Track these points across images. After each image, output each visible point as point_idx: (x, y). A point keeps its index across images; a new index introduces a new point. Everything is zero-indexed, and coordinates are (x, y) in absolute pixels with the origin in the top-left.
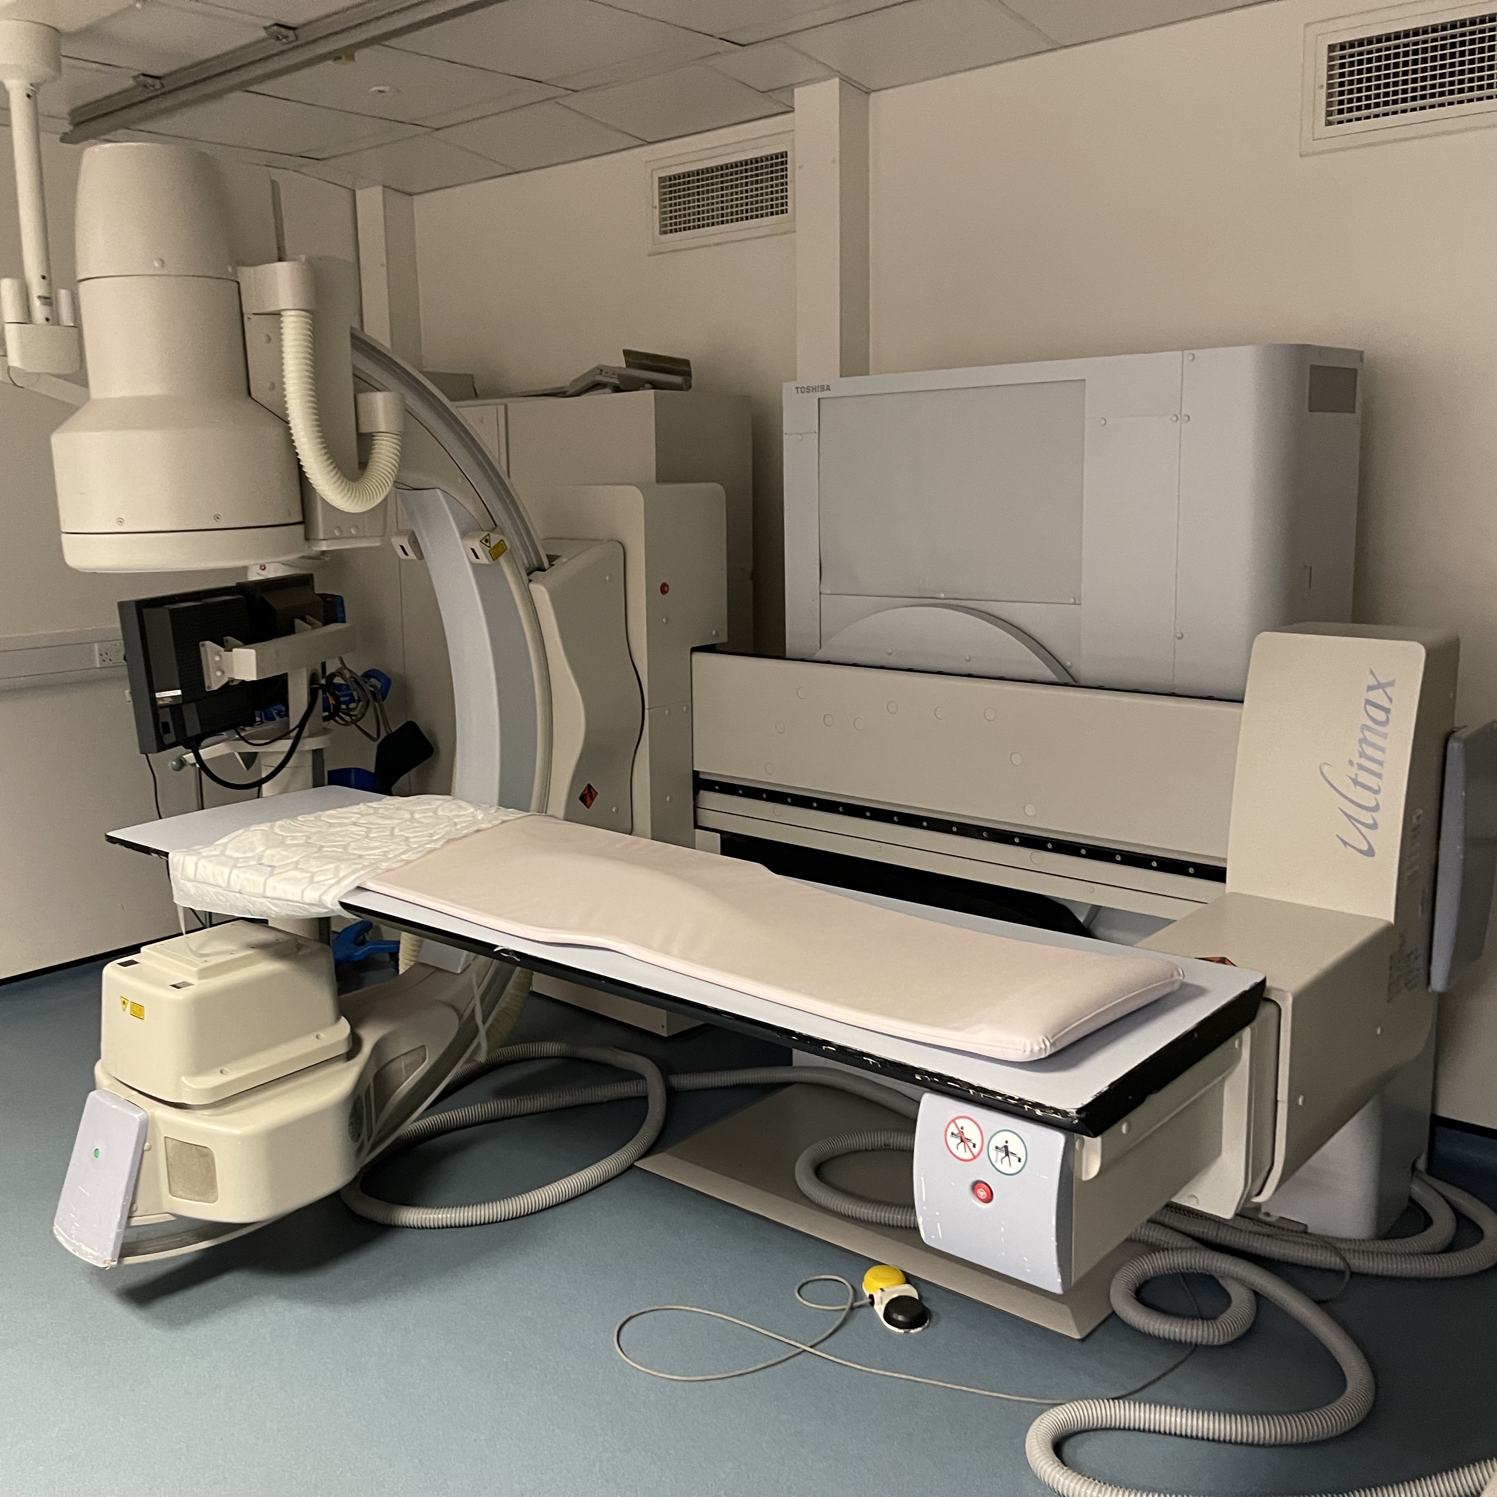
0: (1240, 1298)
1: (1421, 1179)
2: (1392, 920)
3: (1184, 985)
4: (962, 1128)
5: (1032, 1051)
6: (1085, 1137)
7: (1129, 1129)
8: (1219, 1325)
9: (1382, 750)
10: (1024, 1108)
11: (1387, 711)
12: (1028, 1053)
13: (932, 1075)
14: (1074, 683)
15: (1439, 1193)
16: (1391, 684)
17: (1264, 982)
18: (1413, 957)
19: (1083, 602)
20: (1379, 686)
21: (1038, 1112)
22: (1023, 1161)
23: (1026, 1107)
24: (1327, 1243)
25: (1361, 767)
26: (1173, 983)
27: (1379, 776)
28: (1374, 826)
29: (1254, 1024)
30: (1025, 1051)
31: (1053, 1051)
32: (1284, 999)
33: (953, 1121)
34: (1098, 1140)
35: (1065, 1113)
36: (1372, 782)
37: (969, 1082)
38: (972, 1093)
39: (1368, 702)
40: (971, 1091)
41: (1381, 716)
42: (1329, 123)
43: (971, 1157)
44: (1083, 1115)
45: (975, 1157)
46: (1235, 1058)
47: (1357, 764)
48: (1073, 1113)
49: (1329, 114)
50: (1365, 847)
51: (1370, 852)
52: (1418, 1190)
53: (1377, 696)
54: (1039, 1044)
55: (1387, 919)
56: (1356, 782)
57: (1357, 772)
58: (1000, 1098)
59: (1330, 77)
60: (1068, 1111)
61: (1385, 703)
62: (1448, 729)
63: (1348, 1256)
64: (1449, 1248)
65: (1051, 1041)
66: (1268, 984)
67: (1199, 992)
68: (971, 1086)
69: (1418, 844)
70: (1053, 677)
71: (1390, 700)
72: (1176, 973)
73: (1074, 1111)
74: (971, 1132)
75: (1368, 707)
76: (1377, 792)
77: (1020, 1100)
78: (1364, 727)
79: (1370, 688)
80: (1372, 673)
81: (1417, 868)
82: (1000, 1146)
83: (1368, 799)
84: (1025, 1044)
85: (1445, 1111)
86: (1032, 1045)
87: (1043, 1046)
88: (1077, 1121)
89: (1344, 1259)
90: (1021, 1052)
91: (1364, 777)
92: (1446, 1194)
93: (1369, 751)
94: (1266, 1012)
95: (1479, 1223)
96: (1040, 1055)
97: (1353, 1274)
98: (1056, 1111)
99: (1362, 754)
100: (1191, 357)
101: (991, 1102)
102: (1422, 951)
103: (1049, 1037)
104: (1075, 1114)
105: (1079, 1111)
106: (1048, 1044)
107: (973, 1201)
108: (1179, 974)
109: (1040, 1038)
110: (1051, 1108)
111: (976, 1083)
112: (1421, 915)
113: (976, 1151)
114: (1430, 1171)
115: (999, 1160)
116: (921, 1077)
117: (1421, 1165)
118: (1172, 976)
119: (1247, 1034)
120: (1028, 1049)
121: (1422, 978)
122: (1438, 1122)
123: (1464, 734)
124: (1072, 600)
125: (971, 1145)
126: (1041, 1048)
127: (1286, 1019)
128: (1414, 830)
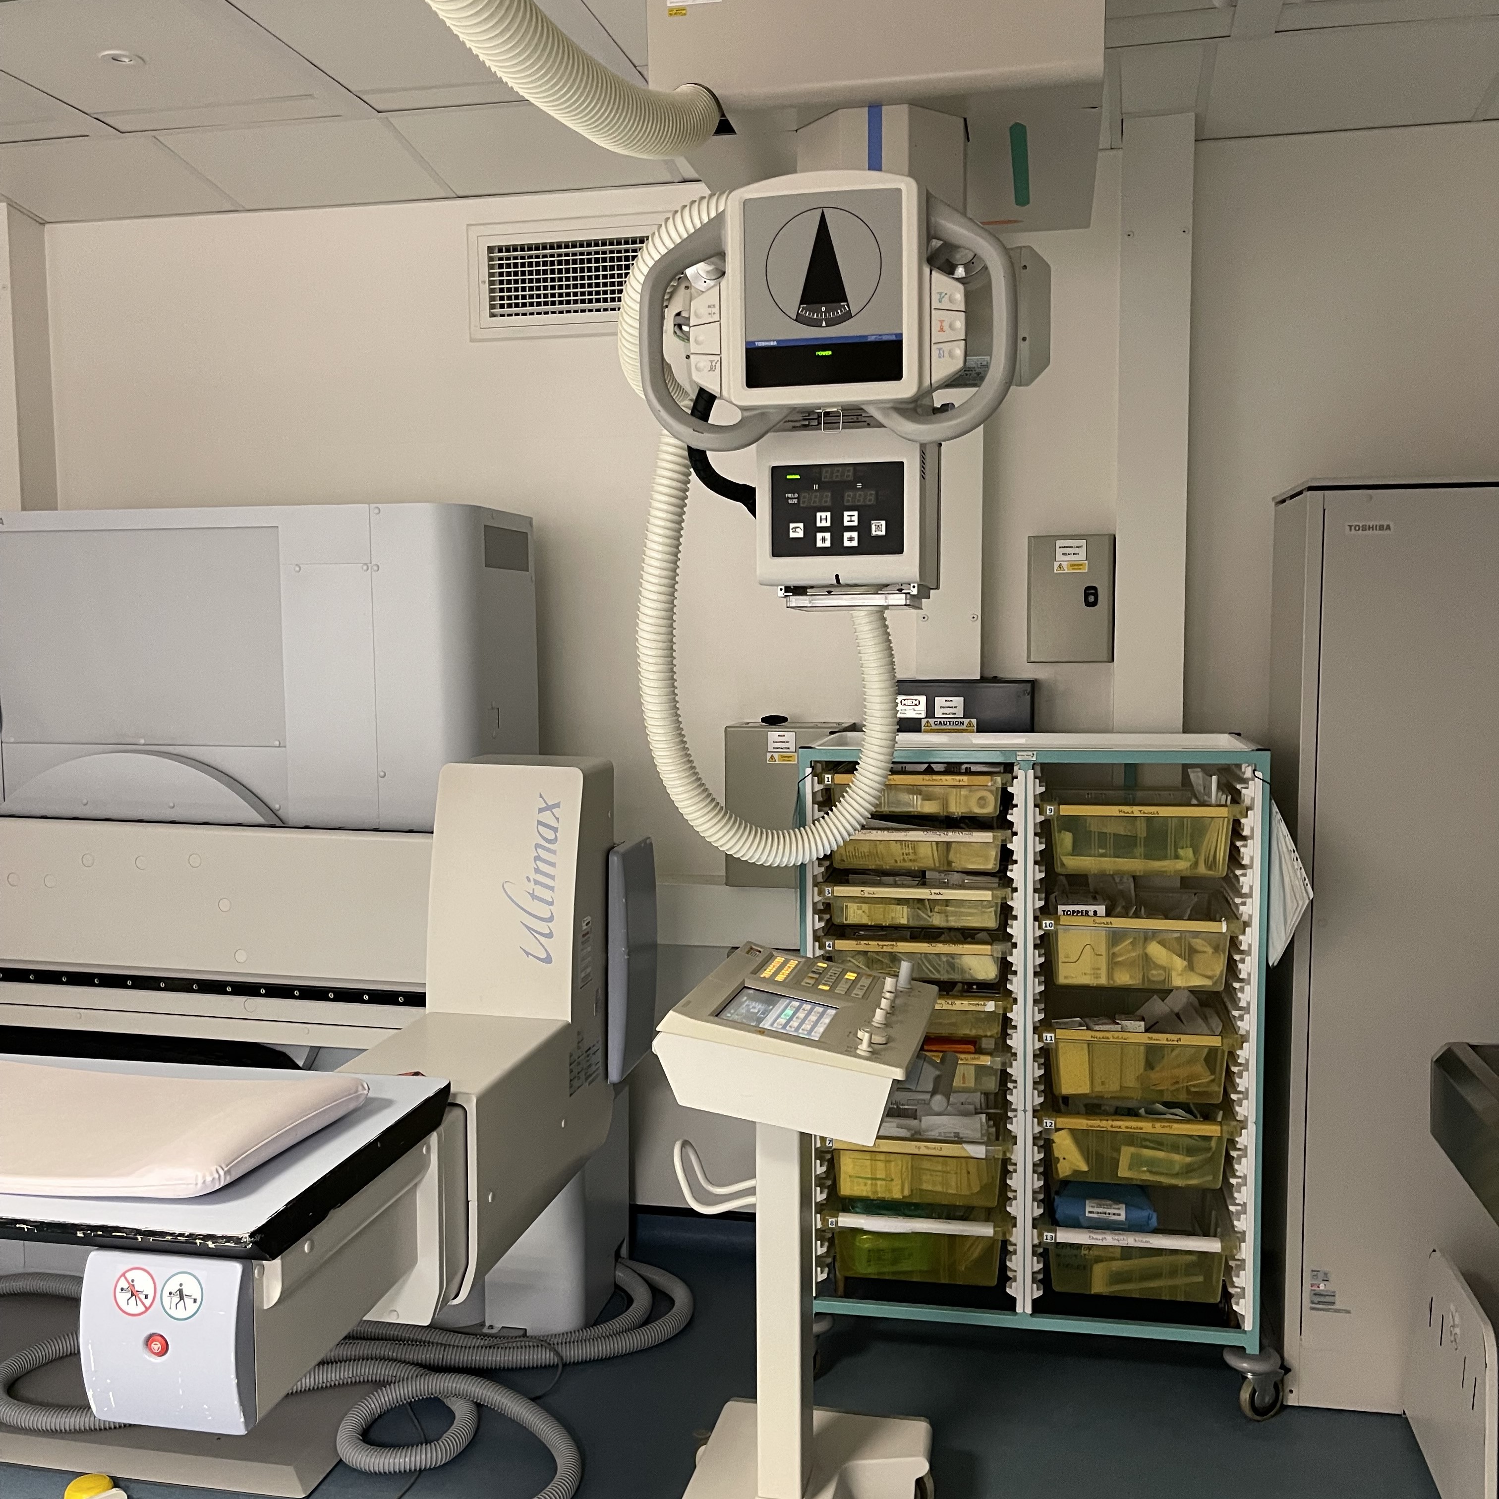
0: (462, 1412)
1: (623, 1264)
2: (570, 1021)
3: (369, 1101)
4: (133, 1281)
5: (204, 1182)
6: (264, 1262)
7: (312, 1248)
8: (441, 1444)
9: (553, 865)
10: (196, 1243)
11: (555, 830)
12: (200, 1185)
13: (94, 1228)
14: (280, 824)
15: (639, 1274)
16: (557, 805)
17: (448, 1086)
18: (591, 1051)
19: (288, 744)
20: (549, 808)
21: (211, 1245)
22: (198, 1302)
23: (198, 1241)
24: (544, 1342)
25: (536, 882)
26: (358, 1097)
27: (552, 889)
28: (550, 935)
29: (441, 1128)
30: (196, 1184)
31: (229, 1180)
32: (469, 1101)
33: (123, 1275)
34: (278, 1262)
35: (238, 1240)
36: (546, 894)
37: (136, 1227)
38: (140, 1240)
39: (540, 823)
40: (139, 1237)
41: (550, 835)
42: (493, 315)
43: (143, 1309)
44: (258, 1238)
45: (147, 1309)
46: (424, 1165)
47: (534, 879)
48: (246, 1238)
49: (492, 307)
50: (544, 956)
51: (548, 960)
52: (622, 1276)
53: (547, 817)
54: (211, 1174)
55: (563, 1019)
56: (534, 897)
57: (534, 887)
58: (169, 1238)
59: (491, 275)
60: (241, 1237)
61: (553, 823)
62: (606, 846)
63: (561, 1349)
64: (647, 1321)
65: (226, 1169)
66: (453, 1090)
67: (387, 1103)
68: (138, 1232)
69: (589, 949)
70: (262, 821)
71: (558, 819)
72: (360, 1088)
73: (247, 1235)
74: (143, 1283)
75: (540, 827)
76: (551, 903)
77: (191, 1235)
78: (537, 846)
79: (541, 810)
80: (541, 796)
81: (588, 970)
82: (173, 1292)
83: (543, 911)
84: (197, 1176)
85: (643, 1200)
86: (204, 1177)
87: (216, 1176)
88: (250, 1246)
89: (557, 1353)
90: (192, 1186)
91: (540, 891)
92: (643, 1273)
93: (543, 866)
94: (452, 1117)
95: (670, 1294)
96: (214, 1187)
97: (565, 1365)
98: (228, 1239)
99: (537, 870)
100: (377, 511)
101: (159, 1245)
102: (600, 1045)
103: (224, 1166)
104: (248, 1239)
105: (252, 1235)
106: (222, 1173)
107: (147, 1357)
108: (364, 1089)
109: (213, 1169)
110: (223, 1237)
111: (143, 1227)
112: (595, 1013)
113: (147, 1302)
114: (632, 1257)
115: (173, 1306)
116: (84, 1234)
117: (624, 1251)
118: (357, 1091)
119: (434, 1138)
120: (200, 1181)
121: (601, 1071)
122: (637, 1212)
123: (621, 849)
124: (277, 743)
125: (142, 1297)
126: (214, 1179)
127: (472, 1121)
128: (584, 936)
